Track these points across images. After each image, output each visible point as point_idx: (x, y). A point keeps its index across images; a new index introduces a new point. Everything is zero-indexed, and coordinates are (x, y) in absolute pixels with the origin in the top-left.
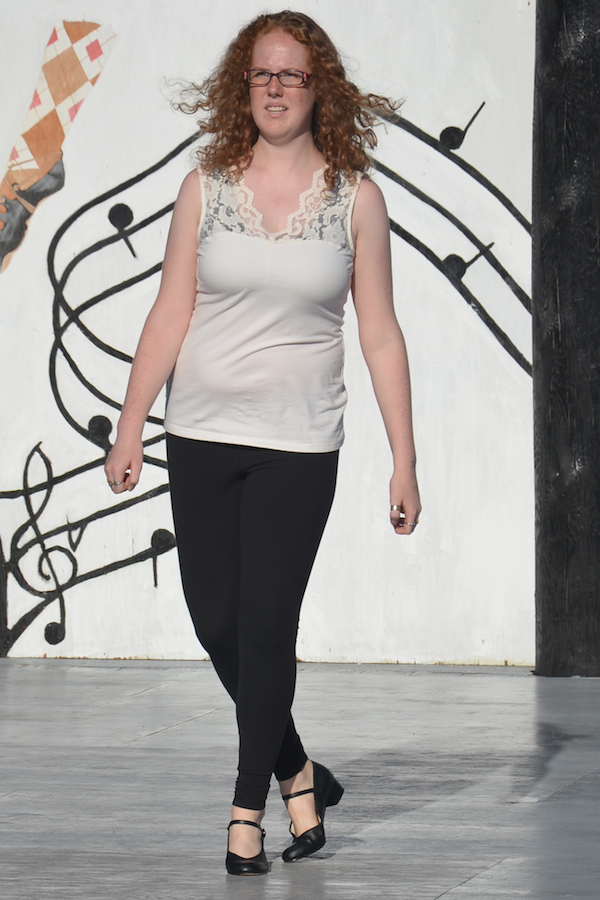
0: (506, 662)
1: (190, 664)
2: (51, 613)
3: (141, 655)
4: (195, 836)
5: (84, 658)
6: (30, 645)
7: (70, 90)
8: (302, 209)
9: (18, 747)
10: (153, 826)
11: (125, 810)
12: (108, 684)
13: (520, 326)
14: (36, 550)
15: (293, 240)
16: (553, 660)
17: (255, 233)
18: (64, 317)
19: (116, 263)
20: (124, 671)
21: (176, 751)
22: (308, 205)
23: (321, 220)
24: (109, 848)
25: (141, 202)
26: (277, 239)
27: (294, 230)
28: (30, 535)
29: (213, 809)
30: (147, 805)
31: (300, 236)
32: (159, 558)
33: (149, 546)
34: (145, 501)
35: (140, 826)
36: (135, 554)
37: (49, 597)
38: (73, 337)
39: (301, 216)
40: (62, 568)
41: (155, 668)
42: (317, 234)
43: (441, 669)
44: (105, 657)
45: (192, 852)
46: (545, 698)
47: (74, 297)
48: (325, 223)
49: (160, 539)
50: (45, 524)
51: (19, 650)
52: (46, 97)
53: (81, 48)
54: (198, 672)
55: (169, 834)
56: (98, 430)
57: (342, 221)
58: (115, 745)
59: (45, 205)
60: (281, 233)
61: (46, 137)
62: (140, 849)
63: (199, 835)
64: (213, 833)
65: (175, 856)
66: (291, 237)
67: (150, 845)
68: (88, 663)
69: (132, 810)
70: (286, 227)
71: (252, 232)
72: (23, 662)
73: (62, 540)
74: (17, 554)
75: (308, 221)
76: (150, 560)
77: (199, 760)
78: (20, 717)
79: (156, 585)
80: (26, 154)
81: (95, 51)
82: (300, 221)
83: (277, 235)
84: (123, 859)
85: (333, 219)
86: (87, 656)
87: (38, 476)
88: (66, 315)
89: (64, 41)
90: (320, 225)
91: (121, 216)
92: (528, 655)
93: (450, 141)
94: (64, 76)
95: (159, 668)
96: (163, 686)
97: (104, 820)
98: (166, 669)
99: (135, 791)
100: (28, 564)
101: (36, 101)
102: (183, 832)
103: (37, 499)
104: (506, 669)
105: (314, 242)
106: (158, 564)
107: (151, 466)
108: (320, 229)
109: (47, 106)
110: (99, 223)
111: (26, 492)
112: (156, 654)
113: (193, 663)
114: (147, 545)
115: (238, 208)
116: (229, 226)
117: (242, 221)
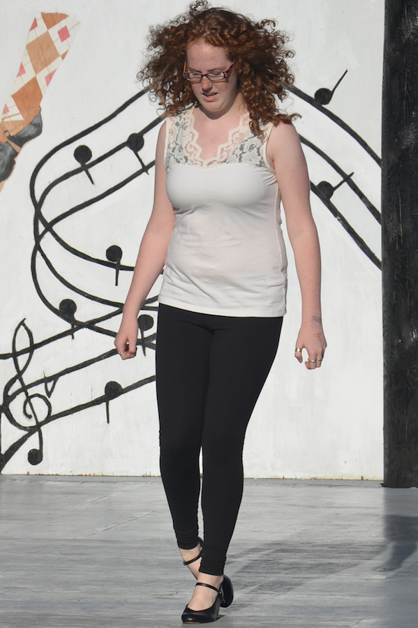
0: (362, 477)
1: (133, 479)
2: (32, 443)
3: (98, 472)
4: (137, 604)
5: (56, 475)
6: (18, 465)
7: (46, 63)
8: (230, 142)
9: (9, 539)
10: (107, 596)
11: (86, 585)
12: (74, 493)
13: (373, 233)
14: (22, 397)
15: (220, 164)
16: (395, 477)
17: (194, 162)
18: (41, 228)
19: (78, 189)
20: (86, 485)
21: (123, 542)
22: (234, 139)
23: (242, 148)
24: (74, 612)
25: (97, 144)
26: (208, 165)
27: (221, 157)
28: (17, 385)
29: (150, 584)
30: (102, 581)
31: (225, 161)
32: (110, 402)
33: (103, 393)
34: (101, 361)
35: (97, 596)
36: (93, 399)
37: (31, 431)
38: (48, 242)
39: (228, 147)
40: (41, 409)
41: (108, 482)
42: (238, 159)
43: (315, 482)
44: (71, 474)
45: (135, 615)
46: (389, 501)
47: (49, 213)
48: (244, 151)
49: (111, 389)
50: (28, 378)
51: (9, 468)
52: (29, 68)
53: (54, 32)
54: (139, 485)
55: (118, 602)
56: (67, 310)
57: (258, 149)
58: (79, 538)
59: (28, 146)
60: (212, 159)
61: (29, 97)
62: (97, 613)
63: (140, 603)
64: (150, 601)
65: (123, 618)
66: (218, 163)
67: (104, 610)
68: (59, 478)
69: (92, 585)
70: (215, 156)
71: (192, 162)
72: (13, 478)
73: (40, 389)
74: (8, 399)
75: (232, 150)
76: (104, 404)
77: (140, 548)
78: (9, 518)
79: (108, 422)
80: (14, 109)
81: (64, 34)
82: (226, 151)
83: (209, 161)
84: (85, 620)
85: (251, 148)
86: (59, 473)
87: (23, 343)
88: (43, 226)
89: (42, 28)
90: (241, 152)
91: (83, 154)
92: (378, 472)
93: (322, 98)
94: (42, 52)
95: (110, 482)
96: (114, 495)
97: (71, 592)
98: (115, 482)
99: (94, 571)
100: (16, 407)
101: (22, 71)
102: (129, 601)
103: (22, 360)
104: (362, 482)
105: (235, 164)
106: (110, 407)
107: (105, 335)
108: (240, 155)
109: (29, 74)
110: (66, 160)
111: (15, 355)
112: (108, 472)
113: (135, 479)
114: (101, 392)
115: (187, 145)
116: (179, 159)
117: (187, 155)
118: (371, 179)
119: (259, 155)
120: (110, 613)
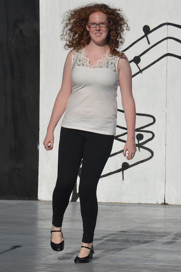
1: (134, 205)
3: (118, 201)
4: (135, 259)
8: (102, 60)
9: (80, 230)
10: (122, 256)
11: (113, 250)
12: (108, 210)
15: (98, 68)
17: (87, 66)
20: (113, 207)
21: (129, 232)
22: (104, 59)
23: (108, 63)
26: (93, 68)
27: (99, 65)
29: (140, 251)
30: (120, 249)
31: (101, 67)
32: (124, 171)
33: (121, 167)
34: (120, 153)
35: (117, 256)
36: (117, 170)
39: (102, 62)
41: (123, 206)
42: (106, 67)
44: (107, 202)
45: (134, 264)
48: (109, 64)
49: (125, 165)
54: (136, 207)
55: (127, 259)
57: (114, 64)
58: (110, 230)
60: (95, 66)
62: (117, 263)
63: (136, 259)
64: (140, 258)
65: (128, 265)
66: (98, 67)
67: (121, 262)
68: (102, 204)
69: (115, 251)
70: (96, 64)
71: (86, 66)
75: (103, 63)
76: (122, 172)
77: (136, 235)
79: (123, 180)
82: (101, 63)
83: (94, 66)
84: (112, 266)
85: (112, 63)
86: (101, 202)
90: (107, 64)
95: (124, 206)
96: (125, 211)
97: (106, 254)
98: (126, 206)
99: (116, 245)
102: (131, 258)
105: (105, 69)
106: (124, 173)
107: (122, 142)
108: (107, 65)
112: (123, 201)
115: (83, 59)
116: (79, 64)
117: (83, 63)
119: (115, 67)
120: (123, 263)
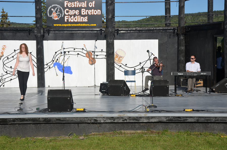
2: (3, 85)
6: (2, 87)
7: (4, 50)
13: (36, 65)
14: (2, 80)
15: (25, 58)
16: (38, 87)
18: (4, 65)
19: (7, 61)
20: (9, 88)
24: (7, 100)
25: (9, 57)
28: (2, 79)
30: (10, 97)
34: (10, 77)
37: (3, 83)
38: (4, 66)
39: (26, 56)
40: (4, 82)
43: (31, 87)
46: (38, 89)
47: (4, 63)
50: (3, 79)
51: (1, 87)
52: (2, 50)
53: (5, 47)
56: (7, 72)
58: (8, 93)
59: (2, 57)
61: (2, 53)
68: (6, 88)
72: (1, 88)
73: (4, 80)
74: (1, 81)
78: (1, 91)
79: (11, 82)
80: (1, 54)
81: (6, 47)
87: (2, 75)
88: (4, 64)
89: (3, 47)
91: (8, 58)
92: (37, 87)
93: (31, 53)
94: (3, 49)
100: (2, 81)
101: (1, 50)
103: (2, 77)
104: (35, 87)
105: (27, 58)
109: (2, 51)
110: (6, 58)
111: (1, 76)
112: (11, 87)
113: (14, 88)
114: (10, 80)
115: (21, 56)
118: (35, 60)
120: (11, 100)
